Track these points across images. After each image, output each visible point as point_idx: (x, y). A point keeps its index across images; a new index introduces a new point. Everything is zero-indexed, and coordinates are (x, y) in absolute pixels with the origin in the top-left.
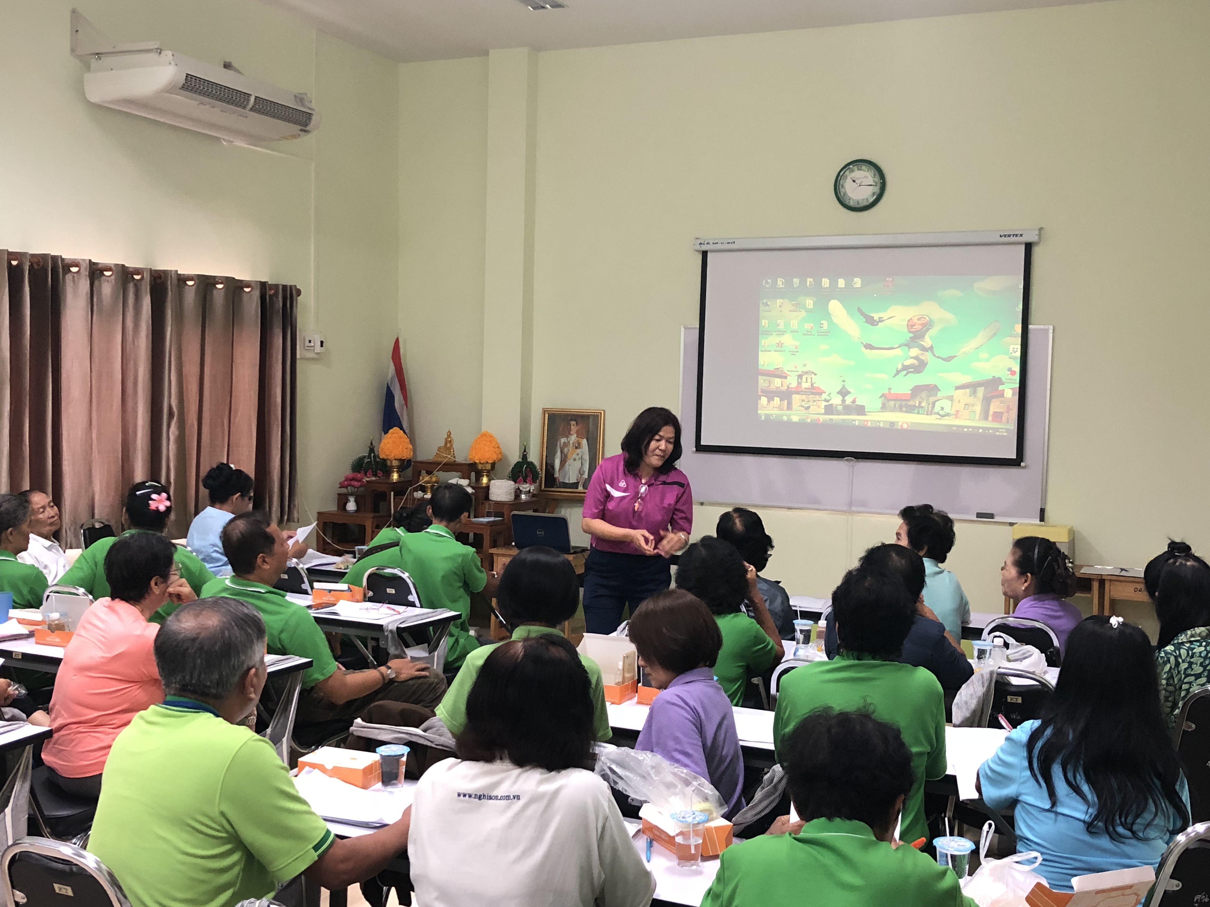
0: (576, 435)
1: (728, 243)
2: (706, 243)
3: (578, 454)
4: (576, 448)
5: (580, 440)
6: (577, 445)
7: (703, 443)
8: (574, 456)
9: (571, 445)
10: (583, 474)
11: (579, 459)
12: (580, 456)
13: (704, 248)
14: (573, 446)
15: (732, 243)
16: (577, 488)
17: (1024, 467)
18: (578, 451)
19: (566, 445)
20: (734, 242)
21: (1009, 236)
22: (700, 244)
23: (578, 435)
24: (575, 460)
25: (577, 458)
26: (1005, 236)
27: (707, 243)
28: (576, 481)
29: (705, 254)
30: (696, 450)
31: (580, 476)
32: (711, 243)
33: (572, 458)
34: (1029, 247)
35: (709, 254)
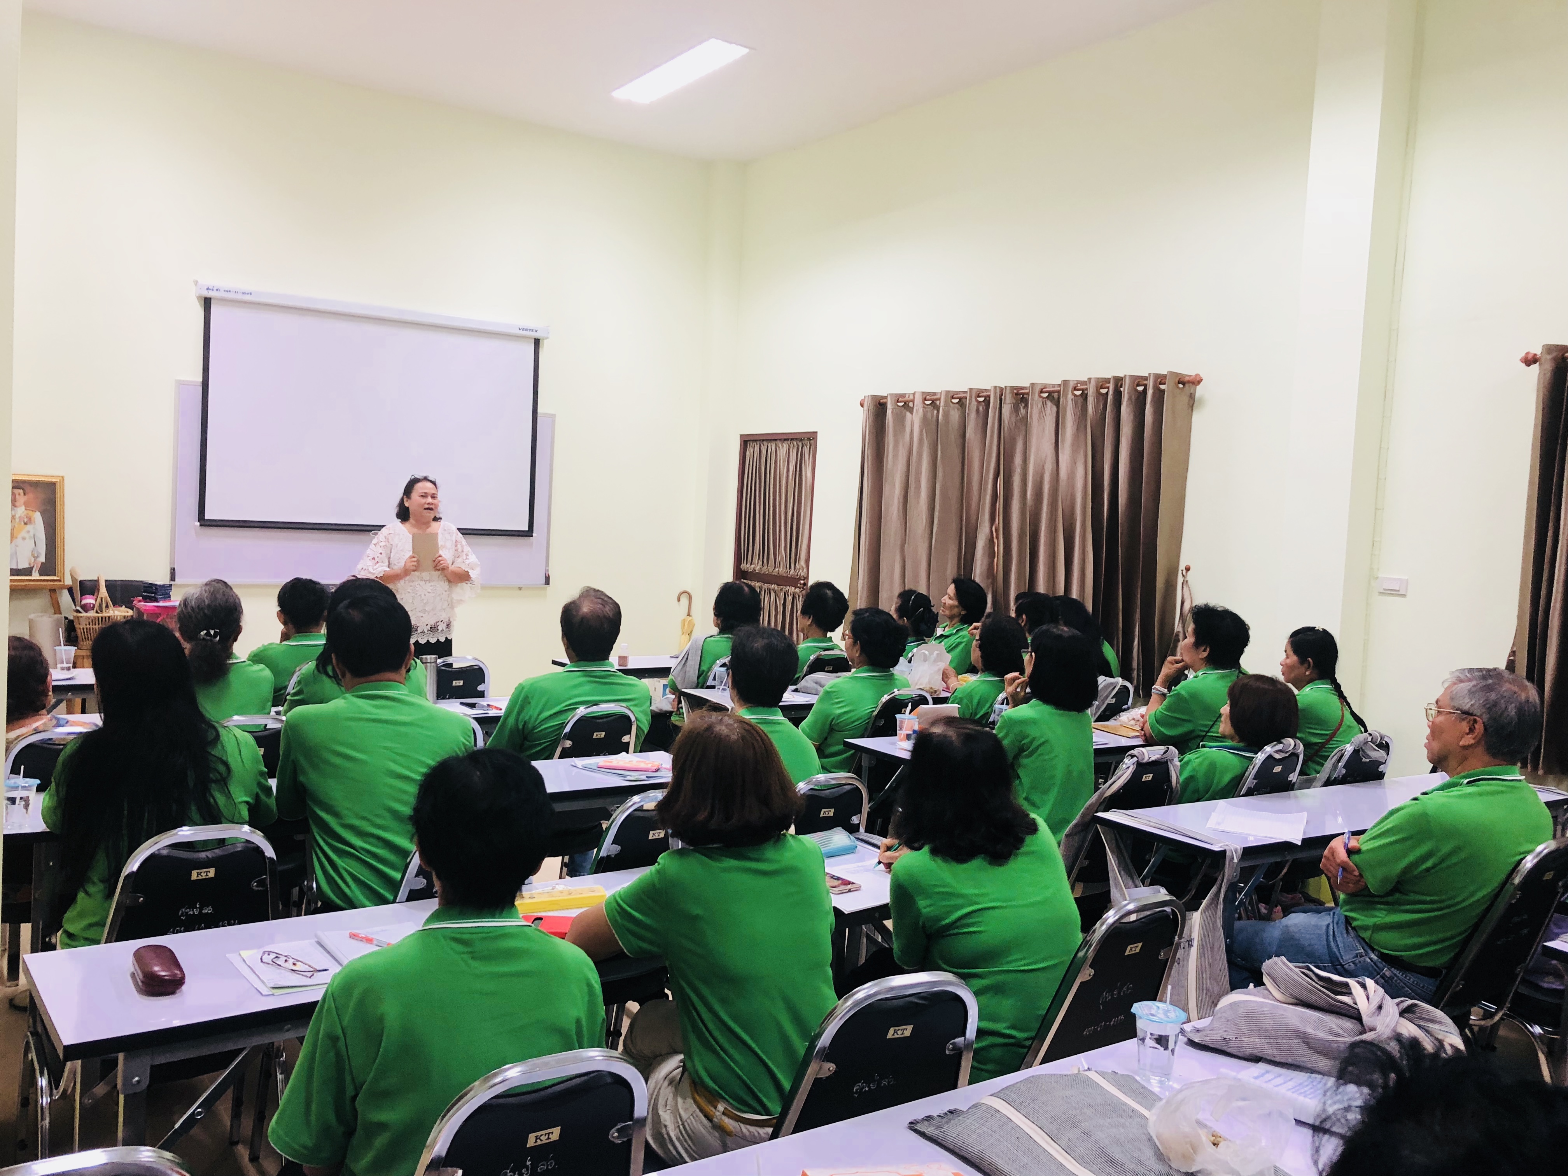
0: (23, 508)
1: (244, 293)
2: (215, 289)
3: (29, 532)
4: (25, 524)
5: (30, 513)
6: (26, 520)
7: (208, 516)
8: (23, 534)
9: (17, 520)
10: (38, 557)
11: (30, 538)
12: (32, 534)
13: (207, 294)
14: (20, 521)
15: (248, 294)
16: (30, 574)
17: (534, 539)
18: (28, 527)
20: (251, 294)
21: (527, 330)
22: (205, 289)
23: (27, 505)
24: (24, 539)
25: (26, 535)
26: (524, 329)
28: (26, 566)
29: (207, 303)
30: (201, 526)
31: (33, 559)
32: (222, 291)
33: (20, 536)
34: (537, 342)
35: (213, 303)
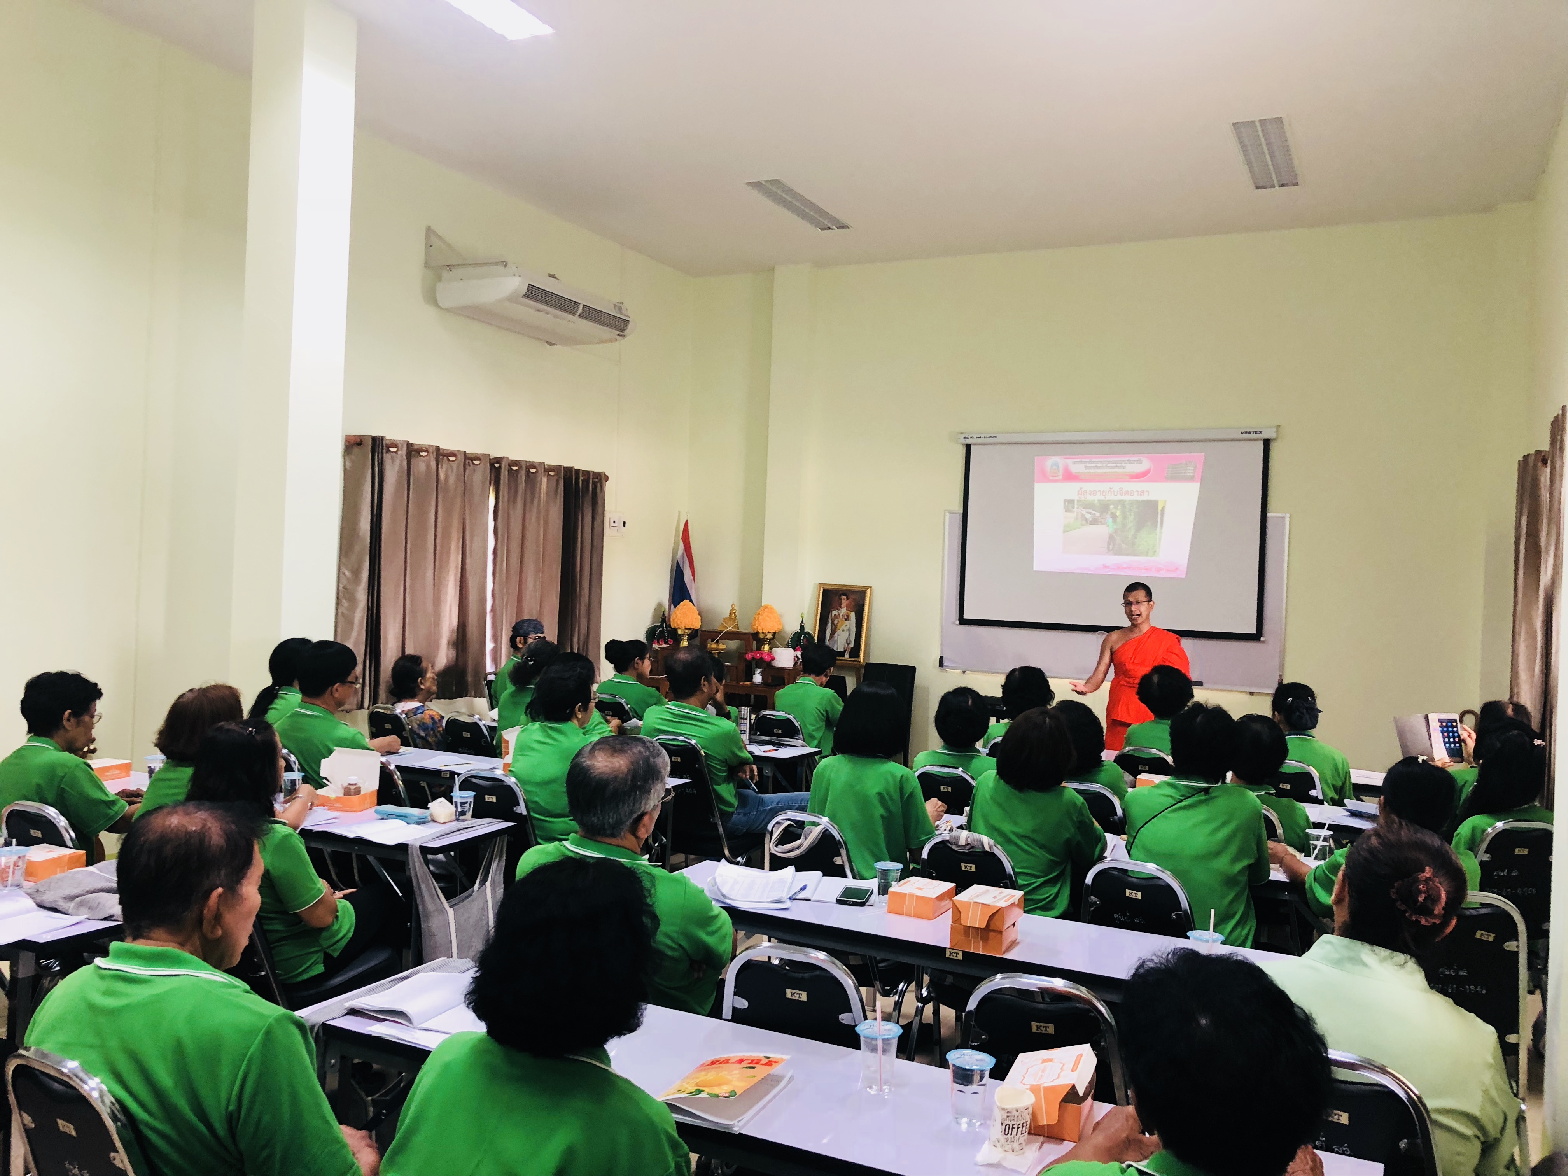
0: (845, 609)
1: (991, 437)
3: (846, 626)
4: (845, 620)
5: (848, 612)
6: (846, 617)
7: (965, 617)
8: (843, 627)
9: (841, 617)
11: (847, 630)
12: (848, 627)
13: (968, 441)
14: (843, 618)
15: (994, 437)
17: (1263, 642)
18: (847, 623)
19: (837, 617)
20: (996, 436)
21: (1250, 433)
22: (965, 438)
23: (847, 608)
24: (843, 630)
25: (845, 629)
26: (1246, 433)
27: (971, 437)
29: (968, 447)
30: (960, 624)
31: (846, 645)
32: (975, 437)
33: (841, 629)
34: (1267, 443)
35: (972, 447)
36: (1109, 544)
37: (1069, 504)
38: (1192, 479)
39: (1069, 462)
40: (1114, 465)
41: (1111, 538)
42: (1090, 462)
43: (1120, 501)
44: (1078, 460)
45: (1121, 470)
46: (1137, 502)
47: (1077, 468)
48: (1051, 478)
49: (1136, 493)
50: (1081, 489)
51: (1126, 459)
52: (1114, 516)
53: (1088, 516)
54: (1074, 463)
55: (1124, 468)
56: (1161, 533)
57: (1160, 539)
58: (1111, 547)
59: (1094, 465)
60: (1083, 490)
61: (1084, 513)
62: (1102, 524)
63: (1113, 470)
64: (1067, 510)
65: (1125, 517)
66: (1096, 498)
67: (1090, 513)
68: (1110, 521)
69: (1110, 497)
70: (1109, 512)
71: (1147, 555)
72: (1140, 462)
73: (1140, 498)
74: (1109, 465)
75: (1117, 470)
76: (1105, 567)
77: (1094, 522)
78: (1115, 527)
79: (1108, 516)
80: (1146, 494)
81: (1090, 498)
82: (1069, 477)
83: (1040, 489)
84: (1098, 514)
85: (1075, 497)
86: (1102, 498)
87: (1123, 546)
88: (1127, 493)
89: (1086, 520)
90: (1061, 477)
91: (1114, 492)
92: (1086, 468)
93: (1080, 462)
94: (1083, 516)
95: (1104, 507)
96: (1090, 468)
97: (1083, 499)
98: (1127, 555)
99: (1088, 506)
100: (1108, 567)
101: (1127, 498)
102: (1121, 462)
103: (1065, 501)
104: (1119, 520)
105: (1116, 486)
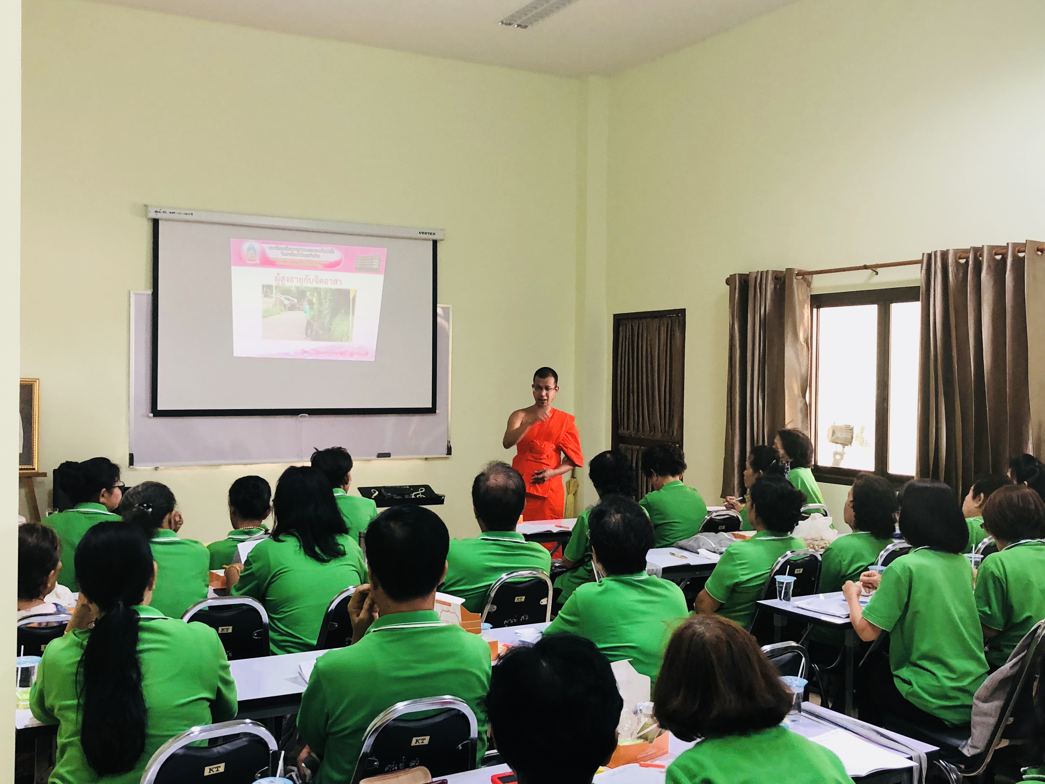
1: (186, 214)
2: (162, 211)
7: (160, 408)
13: (158, 216)
15: (189, 214)
17: (437, 414)
20: (192, 214)
21: (426, 233)
26: (423, 233)
27: (164, 212)
29: (156, 223)
30: (154, 416)
32: (168, 213)
34: (435, 243)
35: (161, 223)
36: (307, 329)
37: (267, 290)
38: (377, 271)
39: (266, 246)
40: (309, 253)
41: (309, 325)
42: (286, 249)
43: (316, 289)
44: (274, 246)
45: (318, 259)
46: (332, 290)
47: (273, 253)
48: (248, 262)
49: (330, 282)
50: (278, 274)
51: (319, 248)
52: (311, 303)
53: (286, 302)
54: (270, 248)
55: (318, 256)
56: (353, 320)
57: (353, 326)
58: (309, 333)
59: (290, 252)
60: (280, 276)
61: (282, 299)
62: (300, 310)
63: (308, 258)
64: (266, 295)
65: (321, 304)
66: (293, 285)
67: (288, 299)
68: (307, 307)
69: (306, 285)
70: (306, 299)
71: (342, 341)
72: (332, 252)
73: (334, 287)
74: (304, 253)
75: (312, 259)
76: (304, 352)
77: (292, 308)
78: (312, 313)
79: (306, 303)
80: (339, 282)
81: (287, 284)
82: (267, 262)
83: (237, 272)
84: (295, 301)
85: (274, 283)
86: (299, 284)
87: (320, 331)
88: (321, 281)
89: (285, 306)
90: (258, 262)
91: (310, 279)
92: (282, 253)
93: (277, 248)
94: (281, 302)
95: (301, 294)
96: (286, 255)
97: (281, 284)
98: (324, 340)
99: (286, 292)
100: (307, 352)
101: (322, 286)
102: (316, 251)
103: (263, 286)
104: (316, 306)
105: (312, 274)
